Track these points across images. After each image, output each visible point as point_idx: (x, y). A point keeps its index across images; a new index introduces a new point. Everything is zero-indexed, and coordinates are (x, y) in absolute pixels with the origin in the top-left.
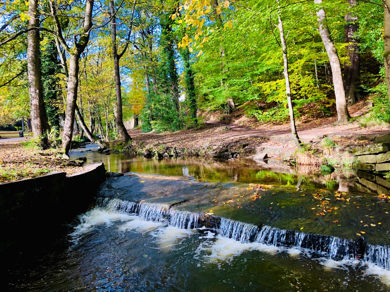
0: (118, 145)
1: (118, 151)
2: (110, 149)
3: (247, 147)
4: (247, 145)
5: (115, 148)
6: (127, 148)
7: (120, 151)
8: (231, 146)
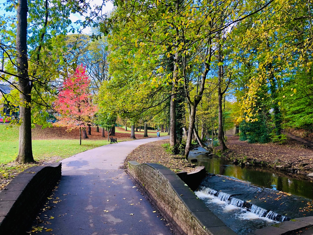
0: (218, 152)
1: (218, 156)
2: (213, 154)
3: (306, 166)
4: (307, 164)
5: (216, 154)
6: (224, 155)
7: (219, 156)
8: (295, 164)
